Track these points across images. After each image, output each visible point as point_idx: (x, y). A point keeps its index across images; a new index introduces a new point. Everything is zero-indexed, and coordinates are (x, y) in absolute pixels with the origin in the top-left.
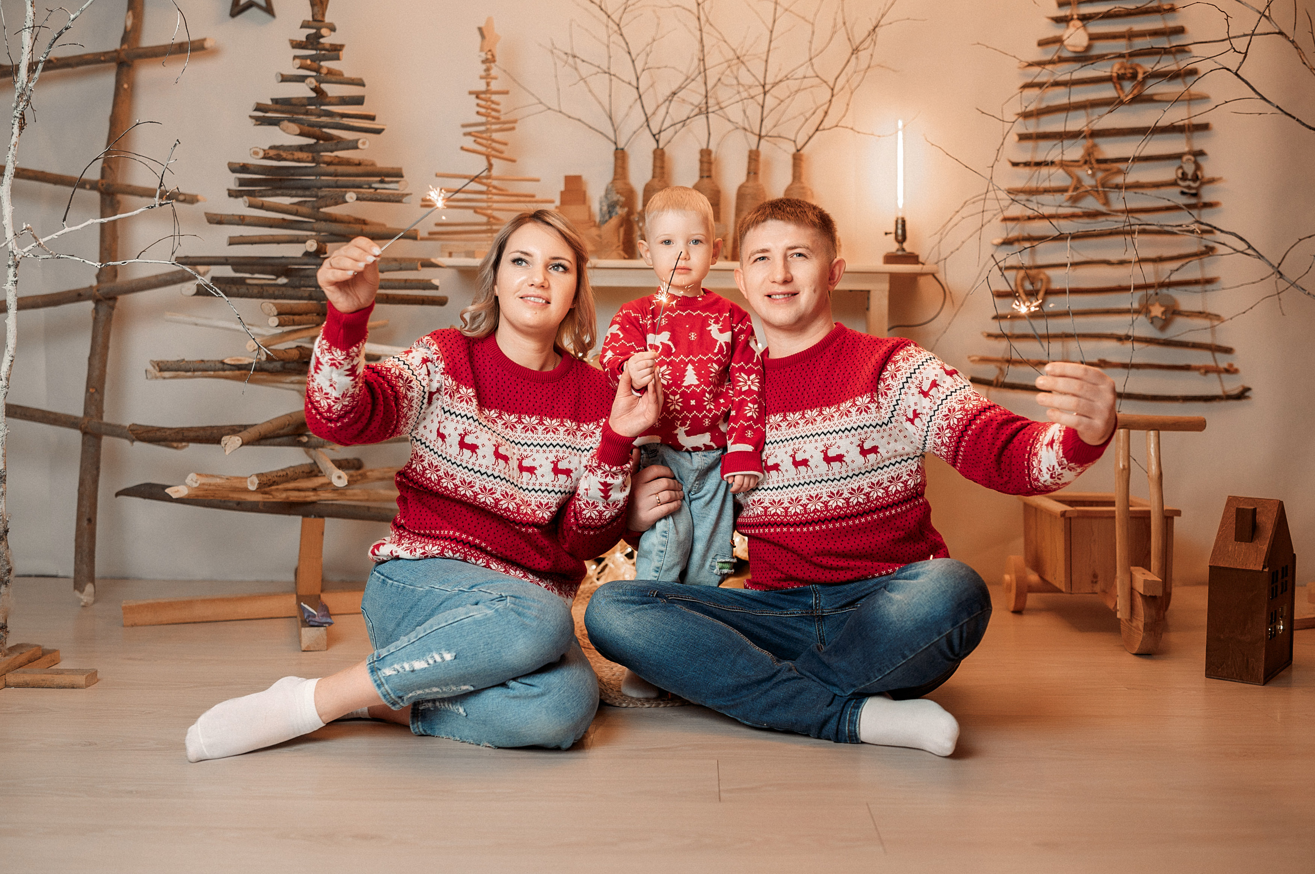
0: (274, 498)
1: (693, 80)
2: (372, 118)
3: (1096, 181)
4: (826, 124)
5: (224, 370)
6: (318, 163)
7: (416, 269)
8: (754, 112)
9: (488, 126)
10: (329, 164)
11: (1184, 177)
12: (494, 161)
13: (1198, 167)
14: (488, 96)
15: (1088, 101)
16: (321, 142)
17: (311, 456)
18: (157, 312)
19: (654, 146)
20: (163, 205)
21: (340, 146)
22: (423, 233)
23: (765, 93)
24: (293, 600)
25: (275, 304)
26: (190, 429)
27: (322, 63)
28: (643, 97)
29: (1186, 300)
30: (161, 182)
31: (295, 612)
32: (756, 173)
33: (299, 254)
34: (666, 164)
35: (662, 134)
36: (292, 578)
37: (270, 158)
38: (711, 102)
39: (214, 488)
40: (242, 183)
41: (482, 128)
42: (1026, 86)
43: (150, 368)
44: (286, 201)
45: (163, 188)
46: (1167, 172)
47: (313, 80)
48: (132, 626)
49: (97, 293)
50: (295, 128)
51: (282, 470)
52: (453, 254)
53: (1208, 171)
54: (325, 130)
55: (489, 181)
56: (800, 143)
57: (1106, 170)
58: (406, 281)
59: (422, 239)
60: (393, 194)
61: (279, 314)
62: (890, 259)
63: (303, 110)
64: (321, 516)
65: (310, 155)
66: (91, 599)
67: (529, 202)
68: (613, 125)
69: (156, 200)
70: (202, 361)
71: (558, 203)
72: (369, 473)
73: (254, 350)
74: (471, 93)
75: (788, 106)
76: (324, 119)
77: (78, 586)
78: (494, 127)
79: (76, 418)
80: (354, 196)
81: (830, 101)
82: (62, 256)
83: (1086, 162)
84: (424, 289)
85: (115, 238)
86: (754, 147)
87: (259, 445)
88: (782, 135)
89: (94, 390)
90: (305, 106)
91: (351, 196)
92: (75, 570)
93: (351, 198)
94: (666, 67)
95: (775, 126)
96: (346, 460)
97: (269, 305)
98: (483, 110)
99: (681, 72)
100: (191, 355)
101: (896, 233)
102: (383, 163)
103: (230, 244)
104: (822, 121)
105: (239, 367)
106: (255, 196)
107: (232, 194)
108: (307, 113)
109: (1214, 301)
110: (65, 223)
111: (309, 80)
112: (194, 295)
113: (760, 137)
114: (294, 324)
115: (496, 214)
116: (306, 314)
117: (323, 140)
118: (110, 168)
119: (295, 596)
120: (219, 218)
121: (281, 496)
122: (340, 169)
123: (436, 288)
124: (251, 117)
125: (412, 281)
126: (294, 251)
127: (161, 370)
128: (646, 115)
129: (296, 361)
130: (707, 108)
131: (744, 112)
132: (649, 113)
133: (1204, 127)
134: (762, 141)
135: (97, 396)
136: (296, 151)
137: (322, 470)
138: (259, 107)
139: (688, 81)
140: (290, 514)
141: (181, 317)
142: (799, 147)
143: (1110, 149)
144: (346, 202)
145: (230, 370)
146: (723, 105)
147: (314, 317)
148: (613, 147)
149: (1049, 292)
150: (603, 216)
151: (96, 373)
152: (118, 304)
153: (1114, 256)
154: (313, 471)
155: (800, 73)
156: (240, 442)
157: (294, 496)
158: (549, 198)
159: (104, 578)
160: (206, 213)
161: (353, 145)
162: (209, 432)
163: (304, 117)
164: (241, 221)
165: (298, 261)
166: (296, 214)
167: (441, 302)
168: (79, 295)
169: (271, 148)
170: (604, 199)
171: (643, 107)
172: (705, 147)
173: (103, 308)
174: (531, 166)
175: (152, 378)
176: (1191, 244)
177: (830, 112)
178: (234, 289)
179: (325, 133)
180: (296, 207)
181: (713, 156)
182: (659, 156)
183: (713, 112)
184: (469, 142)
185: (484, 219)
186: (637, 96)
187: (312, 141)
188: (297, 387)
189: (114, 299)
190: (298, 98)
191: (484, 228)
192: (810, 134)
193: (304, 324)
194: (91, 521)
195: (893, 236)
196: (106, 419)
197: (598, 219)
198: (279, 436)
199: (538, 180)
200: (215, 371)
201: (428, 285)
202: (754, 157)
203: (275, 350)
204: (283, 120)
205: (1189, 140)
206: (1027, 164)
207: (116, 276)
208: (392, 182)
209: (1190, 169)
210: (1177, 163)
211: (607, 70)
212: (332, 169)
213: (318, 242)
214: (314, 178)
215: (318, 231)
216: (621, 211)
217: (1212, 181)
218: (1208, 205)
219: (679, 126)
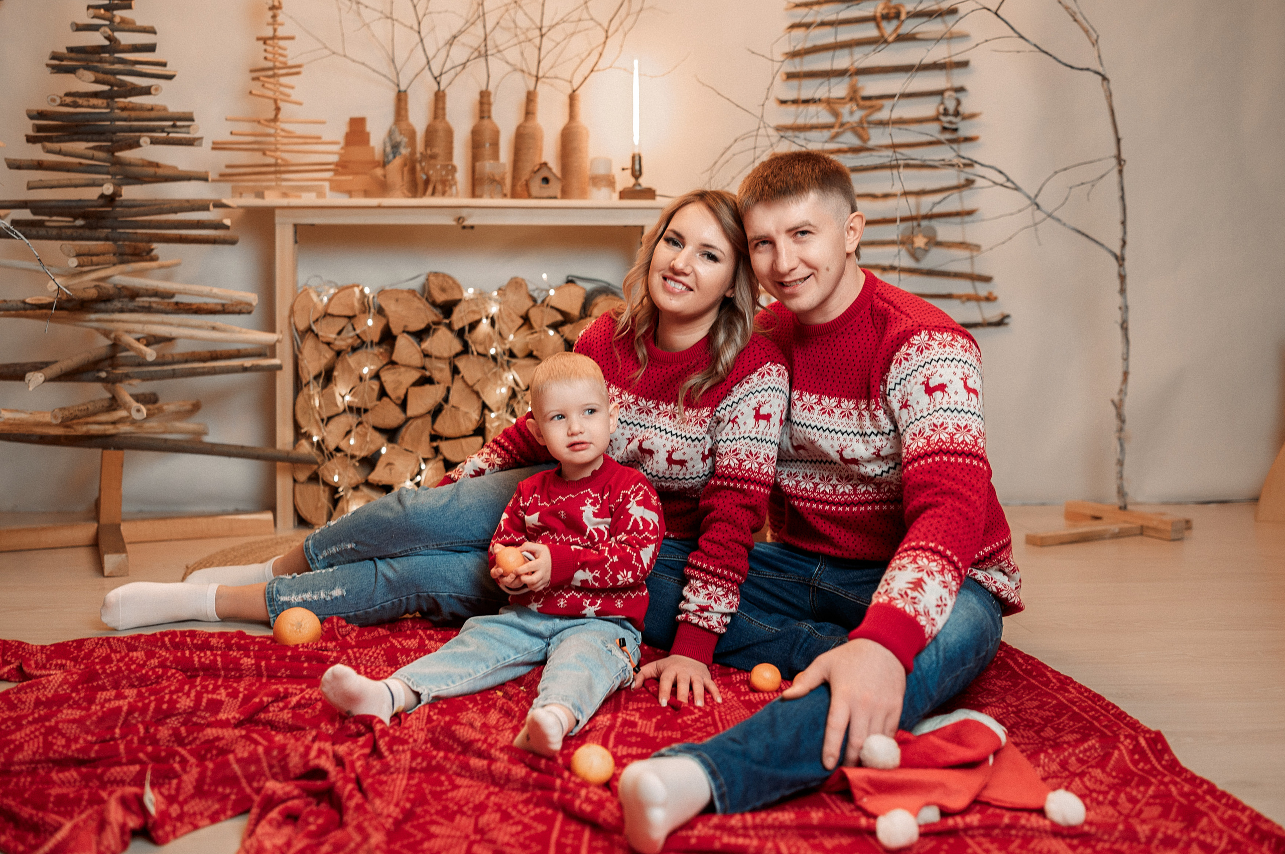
0: (75, 431)
1: (473, 24)
2: (164, 65)
3: (860, 117)
4: (600, 65)
5: (25, 309)
6: (113, 109)
7: (208, 210)
8: (531, 53)
9: (275, 72)
10: (123, 109)
11: (946, 113)
12: (282, 105)
13: (959, 102)
14: (275, 41)
15: (853, 40)
16: (115, 88)
17: (110, 391)
19: (436, 88)
21: (132, 92)
22: (213, 175)
23: (542, 36)
25: (72, 246)
27: (115, 12)
28: (425, 41)
29: (945, 231)
32: (534, 114)
33: (95, 197)
34: (447, 106)
35: (443, 76)
37: (67, 105)
38: (490, 45)
39: (18, 422)
40: (39, 128)
41: (268, 74)
42: (793, 26)
44: (80, 146)
46: (928, 108)
47: (107, 30)
50: (90, 75)
51: (83, 405)
52: (243, 195)
53: (969, 105)
54: (118, 77)
56: (576, 85)
57: (870, 107)
58: (198, 221)
59: (213, 181)
60: (187, 138)
61: (78, 255)
62: (626, 194)
63: (97, 57)
64: (120, 448)
65: (105, 101)
67: (316, 143)
68: (395, 68)
70: (5, 301)
71: (342, 144)
72: (164, 407)
73: (54, 291)
74: (258, 39)
75: (565, 48)
76: (117, 66)
78: (281, 71)
80: (148, 140)
81: (605, 43)
83: (851, 99)
84: (215, 229)
86: (532, 88)
87: (61, 381)
88: (560, 75)
90: (99, 53)
91: (145, 140)
93: (146, 142)
94: (446, 11)
95: (552, 67)
96: (145, 394)
97: (68, 247)
98: (269, 56)
99: (461, 16)
101: (633, 168)
102: (174, 108)
103: (29, 189)
104: (597, 63)
105: (39, 306)
106: (52, 142)
107: (30, 140)
108: (101, 61)
109: (973, 232)
111: (102, 29)
113: (537, 78)
114: (92, 264)
115: (285, 156)
116: (104, 254)
117: (117, 86)
119: (96, 524)
120: (18, 164)
121: (81, 430)
122: (134, 114)
123: (227, 228)
124: (48, 65)
125: (206, 221)
126: (92, 194)
128: (427, 58)
129: (95, 300)
130: (486, 51)
131: (522, 54)
132: (430, 55)
133: (964, 64)
134: (540, 82)
136: (92, 97)
137: (122, 404)
138: (54, 57)
139: (468, 25)
140: (89, 447)
142: (575, 88)
143: (872, 86)
144: (141, 146)
145: (31, 309)
146: (501, 48)
147: (111, 258)
148: (395, 89)
150: (387, 156)
153: (878, 190)
154: (113, 405)
155: (575, 16)
156: (42, 379)
157: (95, 429)
158: (333, 139)
160: (6, 159)
161: (147, 91)
162: (13, 370)
163: (99, 65)
164: (39, 166)
165: (96, 204)
166: (92, 159)
167: (232, 241)
169: (68, 95)
170: (387, 140)
171: (424, 50)
172: (484, 88)
174: (317, 109)
176: (950, 178)
177: (604, 54)
178: (34, 231)
179: (121, 80)
180: (90, 152)
181: (491, 97)
182: (439, 98)
183: (492, 55)
184: (258, 87)
185: (272, 161)
186: (418, 40)
187: (106, 88)
188: (96, 324)
190: (92, 46)
191: (270, 169)
192: (586, 75)
193: (101, 264)
195: (630, 171)
197: (382, 159)
198: (82, 373)
199: (323, 123)
200: (17, 310)
201: (218, 225)
202: (531, 98)
203: (75, 290)
204: (79, 68)
205: (948, 79)
206: (795, 102)
208: (184, 126)
209: (951, 105)
210: (938, 99)
211: (389, 15)
212: (125, 114)
213: (114, 184)
214: (108, 123)
215: (114, 175)
216: (404, 151)
217: (972, 116)
218: (968, 140)
219: (459, 69)
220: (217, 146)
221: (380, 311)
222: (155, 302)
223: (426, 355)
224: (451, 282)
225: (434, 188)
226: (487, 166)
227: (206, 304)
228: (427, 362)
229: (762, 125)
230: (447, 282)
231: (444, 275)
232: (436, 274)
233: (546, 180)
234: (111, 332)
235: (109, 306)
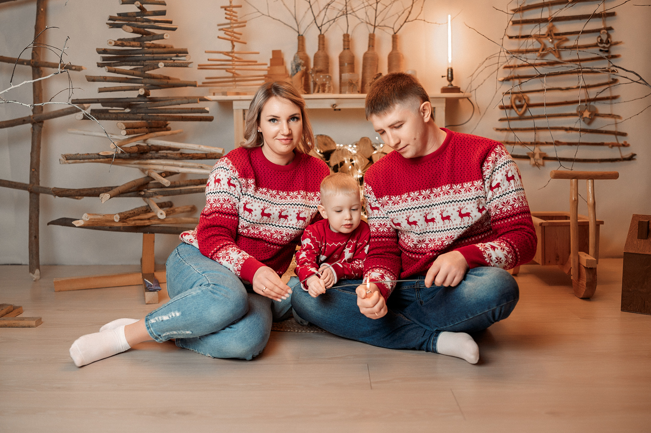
0: (128, 224)
2: (170, 22)
3: (554, 45)
4: (410, 19)
5: (100, 158)
6: (143, 47)
7: (197, 103)
8: (371, 13)
9: (232, 25)
10: (149, 47)
11: (602, 42)
12: (235, 43)
13: (609, 36)
14: (231, 8)
15: (549, 2)
16: (145, 36)
17: (146, 202)
18: (64, 128)
19: (319, 33)
20: (63, 72)
21: (154, 38)
22: (199, 83)
23: (377, 3)
24: (140, 276)
25: (124, 123)
26: (84, 190)
28: (312, 7)
29: (602, 108)
30: (61, 59)
31: (141, 282)
32: (373, 46)
33: (136, 96)
34: (325, 42)
35: (323, 26)
36: (139, 263)
37: (118, 45)
38: (349, 8)
39: (97, 220)
40: (104, 59)
41: (229, 26)
43: (62, 158)
44: (127, 68)
45: (62, 63)
46: (592, 40)
47: (139, 3)
48: (59, 291)
49: (33, 119)
50: (130, 29)
51: (132, 210)
52: (216, 94)
53: (615, 38)
54: (146, 29)
55: (233, 54)
56: (396, 30)
57: (560, 39)
58: (192, 108)
59: (199, 86)
60: (183, 63)
61: (126, 128)
62: (445, 90)
63: (134, 19)
64: (153, 233)
65: (139, 43)
66: (39, 277)
67: (254, 65)
68: (297, 22)
69: (59, 70)
70: (88, 154)
71: (269, 65)
72: (176, 210)
73: (114, 148)
74: (222, 7)
75: (390, 9)
76: (145, 24)
77: (32, 271)
78: (235, 25)
79: (26, 184)
80: (163, 64)
81: (412, 5)
82: (10, 101)
83: (548, 35)
84: (201, 113)
85: (41, 90)
86: (372, 32)
87: (120, 197)
88: (386, 25)
89: (34, 170)
90: (134, 17)
91: (161, 64)
92: (30, 262)
93: (161, 65)
95: (383, 20)
96: (164, 203)
97: (121, 124)
98: (228, 16)
100: (82, 151)
101: (448, 76)
102: (177, 46)
103: (99, 92)
104: (408, 17)
105: (107, 157)
106: (111, 66)
107: (100, 65)
108: (136, 21)
109: (617, 109)
110: (11, 84)
111: (136, 3)
112: (82, 119)
113: (375, 27)
114: (134, 133)
115: (237, 72)
116: (141, 128)
118: (36, 53)
119: (141, 274)
120: (93, 78)
121: (131, 223)
122: (155, 50)
123: (208, 112)
124: (107, 23)
125: (195, 109)
126: (133, 95)
127: (67, 159)
128: (314, 16)
129: (137, 153)
130: (347, 12)
131: (366, 13)
132: (316, 15)
133: (613, 14)
134: (376, 29)
135: (36, 173)
136: (132, 41)
137: (152, 208)
138: (111, 18)
140: (137, 232)
141: (76, 131)
142: (395, 32)
143: (561, 28)
144: (159, 68)
145: (103, 158)
146: (354, 10)
147: (145, 129)
148: (297, 34)
149: (529, 106)
150: (293, 71)
151: (35, 161)
152: (44, 125)
153: (563, 86)
154: (148, 210)
156: (109, 196)
157: (139, 223)
158: (264, 62)
159: (44, 265)
160: (86, 76)
161: (161, 37)
162: (93, 191)
163: (135, 23)
164: (105, 79)
165: (135, 100)
166: (133, 75)
167: (210, 119)
168: (24, 121)
169: (118, 40)
170: (293, 62)
171: (312, 12)
172: (345, 33)
173: (37, 127)
174: (254, 46)
175: (63, 164)
176: (604, 78)
177: (412, 11)
178: (103, 116)
179: (147, 31)
180: (132, 71)
181: (350, 37)
183: (350, 14)
184: (222, 34)
185: (231, 75)
186: (309, 6)
187: (139, 36)
188: (137, 166)
189: (42, 122)
190: (131, 13)
191: (231, 79)
192: (402, 24)
193: (140, 133)
194: (37, 237)
195: (446, 78)
196: (41, 184)
197: (290, 73)
198: (130, 192)
199: (258, 53)
200: (95, 159)
201: (203, 111)
202: (372, 38)
203: (125, 148)
204: (124, 25)
205: (604, 22)
206: (517, 37)
207: (42, 110)
208: (182, 56)
209: (604, 37)
210: (598, 34)
212: (151, 50)
213: (145, 89)
214: (141, 55)
215: (145, 84)
216: (302, 68)
217: (616, 43)
218: (615, 56)
219: (332, 22)
220: (202, 67)
222: (169, 153)
224: (329, 140)
225: (319, 88)
226: (348, 76)
227: (197, 154)
229: (502, 50)
230: (327, 140)
231: (326, 136)
234: (146, 170)
235: (145, 156)
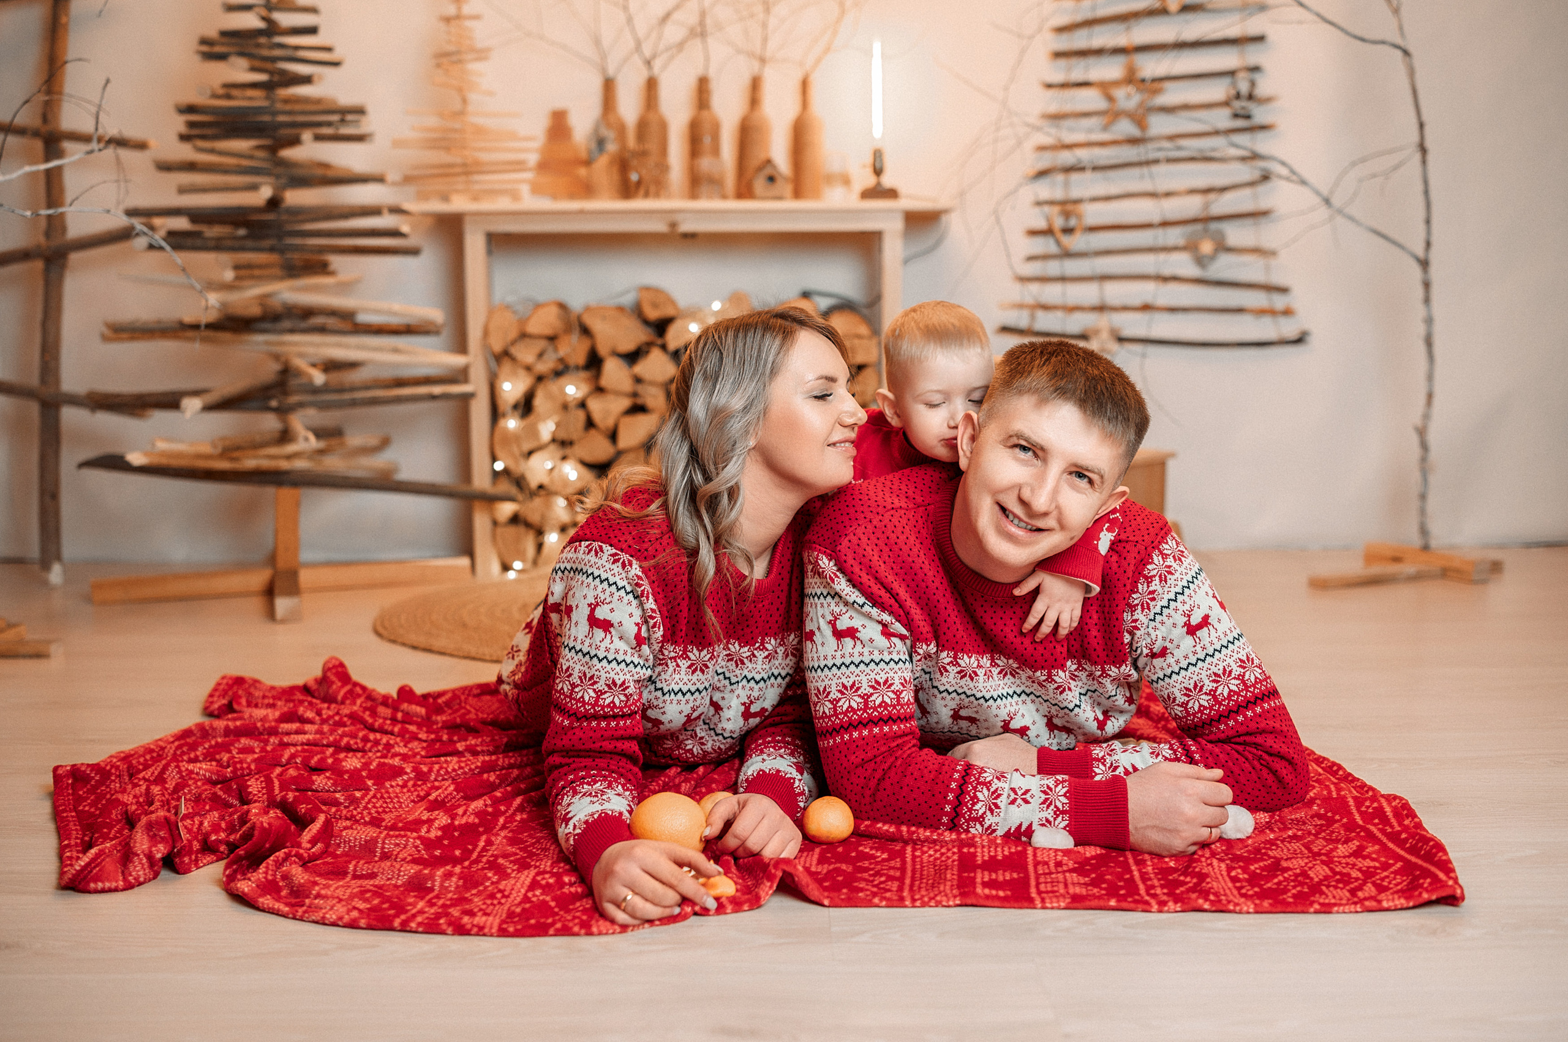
2: (329, 49)
5: (183, 331)
6: (273, 102)
7: (383, 215)
8: (755, 31)
9: (462, 56)
10: (285, 101)
11: (1238, 96)
12: (468, 95)
13: (1253, 84)
14: (459, 21)
15: (1130, 11)
16: (275, 77)
17: (282, 421)
19: (646, 74)
20: (103, 149)
21: (294, 82)
22: (391, 177)
24: (269, 574)
28: (633, 20)
29: (1236, 234)
30: (97, 124)
32: (758, 103)
35: (655, 60)
37: (220, 97)
38: (708, 23)
40: (191, 125)
41: (454, 58)
43: (104, 329)
45: (100, 131)
46: (1217, 91)
48: (102, 603)
49: (46, 252)
50: (245, 63)
53: (1263, 89)
54: (278, 64)
55: (465, 117)
57: (1149, 91)
61: (235, 268)
63: (253, 42)
65: (264, 93)
67: (512, 140)
69: (95, 145)
71: (543, 140)
72: (348, 444)
74: (440, 19)
75: (793, 25)
76: (276, 52)
78: (468, 56)
79: (32, 387)
80: (312, 137)
81: (841, 18)
83: (1128, 82)
84: (393, 237)
86: (757, 73)
88: (787, 58)
89: (50, 357)
90: (256, 38)
91: (308, 137)
95: (780, 48)
96: (324, 427)
97: (224, 258)
98: (453, 38)
102: (344, 99)
103: (181, 193)
104: (832, 43)
105: (199, 327)
107: (183, 138)
108: (258, 46)
109: (1270, 235)
112: (147, 250)
113: (763, 61)
114: (254, 278)
117: (277, 75)
118: (50, 111)
120: (169, 164)
121: (250, 464)
122: (297, 107)
123: (406, 236)
124: (197, 52)
125: (379, 228)
126: (251, 199)
127: (116, 332)
128: (637, 40)
130: (704, 29)
131: (746, 33)
132: (640, 37)
133: (1260, 39)
134: (765, 65)
135: (53, 364)
136: (249, 88)
138: (205, 41)
140: (262, 484)
142: (808, 71)
143: (1151, 66)
144: (303, 143)
145: (190, 330)
146: (721, 25)
147: (279, 270)
148: (601, 77)
149: (1087, 229)
150: (593, 152)
151: (51, 338)
152: (69, 262)
153: (1158, 188)
154: (285, 437)
156: (199, 407)
157: (266, 464)
158: (531, 135)
160: (155, 160)
161: (309, 80)
163: (256, 50)
164: (192, 167)
166: (252, 158)
167: (414, 251)
168: (27, 254)
169: (222, 85)
170: (592, 135)
171: (634, 31)
172: (702, 74)
173: (54, 267)
175: (107, 341)
176: (1240, 172)
178: (190, 243)
179: (281, 68)
180: (253, 151)
181: (710, 84)
182: (651, 85)
183: (711, 34)
185: (459, 160)
189: (64, 256)
190: (247, 30)
192: (820, 55)
194: (55, 495)
196: (65, 387)
197: (585, 156)
198: (248, 400)
200: (173, 331)
201: (396, 233)
202: (755, 85)
204: (231, 54)
205: (1241, 54)
206: (1060, 86)
207: (65, 231)
208: (354, 120)
209: (1244, 87)
210: (1229, 80)
212: (288, 107)
213: (276, 188)
214: (269, 118)
215: (277, 177)
216: (612, 147)
217: (1268, 100)
218: (1263, 128)
219: (674, 50)
221: (586, 331)
223: (638, 380)
224: (664, 296)
225: (647, 189)
226: (705, 163)
227: (387, 323)
228: (640, 389)
230: (661, 297)
231: (660, 290)
232: (647, 289)
233: (771, 179)
